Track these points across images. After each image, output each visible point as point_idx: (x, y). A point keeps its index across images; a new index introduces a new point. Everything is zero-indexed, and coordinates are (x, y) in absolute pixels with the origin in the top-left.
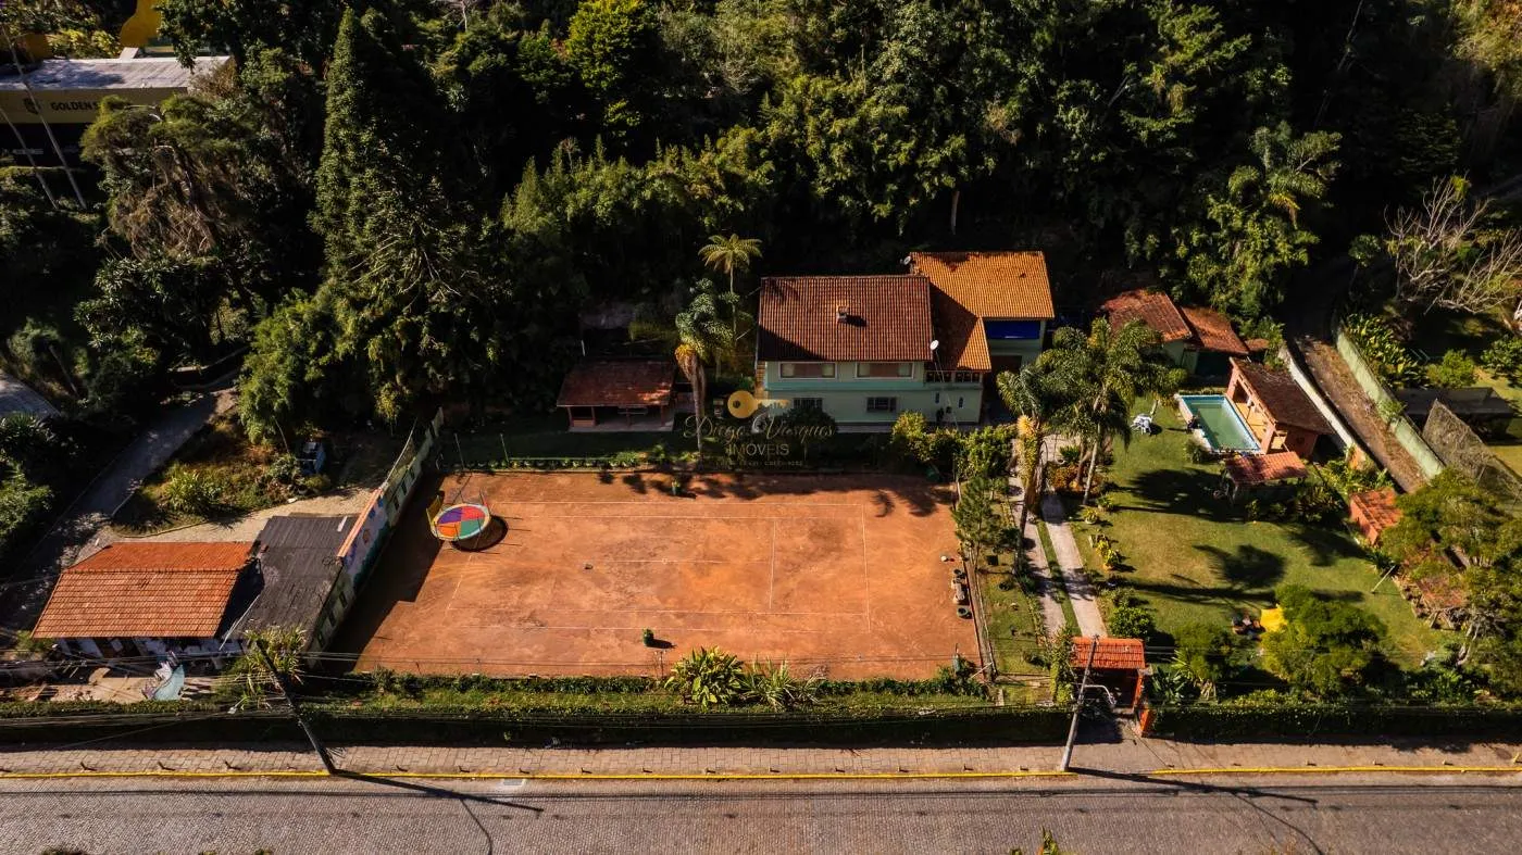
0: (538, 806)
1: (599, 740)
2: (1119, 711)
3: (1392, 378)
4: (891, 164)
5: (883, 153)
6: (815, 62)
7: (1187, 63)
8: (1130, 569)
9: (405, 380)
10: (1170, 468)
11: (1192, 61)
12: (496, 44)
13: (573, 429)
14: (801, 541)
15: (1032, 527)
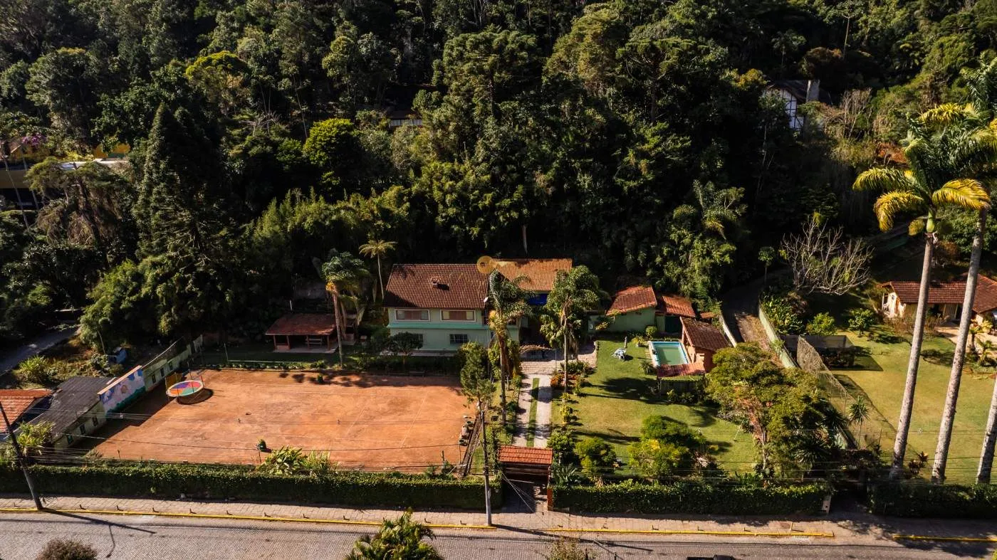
0: (153, 531)
1: (208, 496)
2: (540, 496)
3: (781, 328)
4: (480, 205)
5: (476, 201)
6: (444, 155)
7: (651, 150)
8: (580, 425)
9: (176, 311)
10: (630, 376)
11: (653, 149)
12: (268, 142)
13: (276, 351)
14: (382, 406)
15: (528, 403)
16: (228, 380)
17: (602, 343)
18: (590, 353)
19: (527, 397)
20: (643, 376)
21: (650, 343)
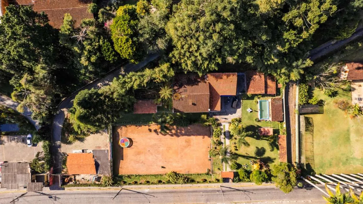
8: (238, 150)
10: (251, 123)
14: (184, 143)
15: (223, 139)
16: (132, 132)
17: (243, 101)
18: (240, 108)
19: (223, 136)
20: (256, 124)
21: (259, 100)
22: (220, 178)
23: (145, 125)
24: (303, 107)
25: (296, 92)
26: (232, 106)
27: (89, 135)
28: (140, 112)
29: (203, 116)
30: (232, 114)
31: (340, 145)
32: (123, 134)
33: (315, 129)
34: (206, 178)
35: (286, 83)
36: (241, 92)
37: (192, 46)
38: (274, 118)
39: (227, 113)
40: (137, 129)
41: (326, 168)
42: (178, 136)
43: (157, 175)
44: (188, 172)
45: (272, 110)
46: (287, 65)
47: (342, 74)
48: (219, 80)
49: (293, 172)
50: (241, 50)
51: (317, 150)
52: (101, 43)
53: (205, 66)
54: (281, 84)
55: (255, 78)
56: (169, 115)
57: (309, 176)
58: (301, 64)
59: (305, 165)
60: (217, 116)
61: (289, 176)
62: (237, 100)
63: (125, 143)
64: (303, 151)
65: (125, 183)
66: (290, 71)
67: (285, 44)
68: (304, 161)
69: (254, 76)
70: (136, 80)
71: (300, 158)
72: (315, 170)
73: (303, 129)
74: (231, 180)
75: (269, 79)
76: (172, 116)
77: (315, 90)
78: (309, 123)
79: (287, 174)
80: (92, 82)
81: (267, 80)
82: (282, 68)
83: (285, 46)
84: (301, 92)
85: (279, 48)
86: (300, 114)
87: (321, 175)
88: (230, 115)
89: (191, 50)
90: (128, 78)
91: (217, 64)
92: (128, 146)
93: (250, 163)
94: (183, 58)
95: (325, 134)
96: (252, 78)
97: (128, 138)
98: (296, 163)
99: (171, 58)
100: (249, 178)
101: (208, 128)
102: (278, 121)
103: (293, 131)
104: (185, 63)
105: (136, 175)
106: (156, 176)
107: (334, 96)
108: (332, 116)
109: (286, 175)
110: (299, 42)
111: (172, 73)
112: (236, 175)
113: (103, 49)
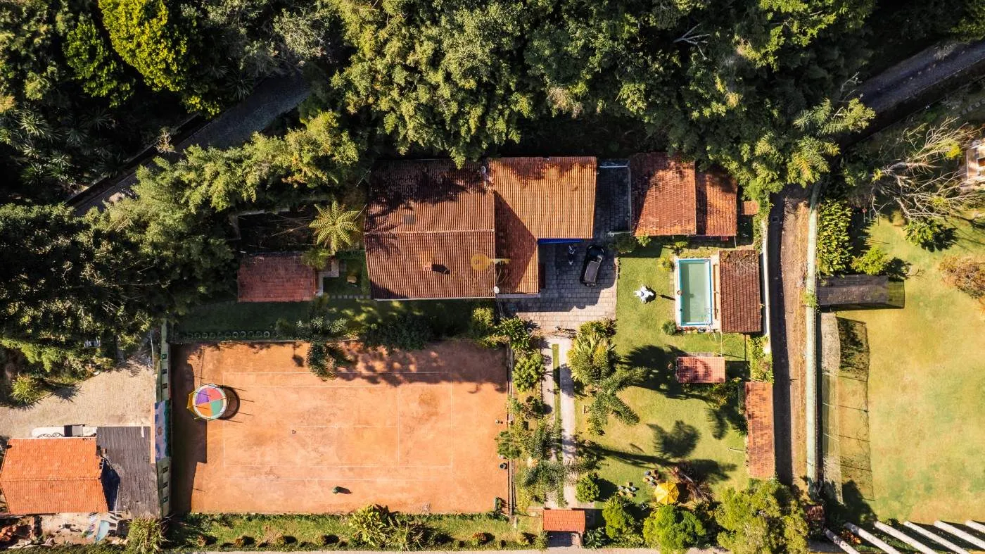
14: (415, 407)
15: (552, 395)
16: (239, 366)
17: (624, 260)
18: (610, 285)
19: (550, 383)
20: (666, 341)
21: (676, 260)
22: (538, 530)
23: (282, 344)
24: (831, 285)
25: (807, 230)
26: (582, 279)
27: (92, 375)
28: (258, 296)
29: (479, 312)
30: (584, 308)
31: (963, 419)
32: (205, 371)
33: (875, 362)
34: (492, 531)
35: (773, 197)
36: (614, 230)
37: (417, 46)
38: (730, 323)
39: (565, 303)
40: (252, 356)
41: (912, 501)
42: (394, 382)
43: (319, 517)
44: (429, 507)
45: (722, 293)
46: (774, 125)
47: (971, 170)
48: (532, 184)
49: (796, 516)
50: (599, 56)
51: (881, 434)
52: (61, 26)
53: (473, 123)
54: (754, 201)
55: (662, 179)
56: (363, 308)
57: (853, 528)
58: (828, 121)
59: (839, 487)
60: (529, 314)
61: (781, 534)
62: (599, 257)
63: (213, 404)
64: (833, 438)
65: (210, 541)
66: (787, 150)
67: (768, 33)
68: (834, 473)
69: (661, 173)
70: (216, 174)
71: (820, 464)
72: (873, 508)
73: (831, 362)
74: (577, 536)
75: (713, 185)
76: (375, 312)
77: (876, 225)
78: (851, 340)
79: (775, 526)
80: (86, 188)
81: (705, 186)
82: (758, 138)
83: (768, 41)
84: (824, 228)
85: (745, 51)
86: (822, 308)
87: (895, 524)
88: (575, 308)
89: (410, 60)
90: (189, 169)
91: (518, 121)
92: (220, 415)
93: (644, 480)
94: (384, 94)
95: (909, 378)
96: (653, 179)
97: (222, 387)
98: (805, 479)
99: (339, 94)
100: (638, 530)
101: (500, 355)
102: (745, 334)
103: (796, 366)
104: (395, 112)
105: (248, 514)
106: (315, 518)
107: (940, 248)
108: (936, 315)
109: (770, 530)
110: (823, 26)
111: (350, 151)
112: (594, 520)
113: (71, 52)
